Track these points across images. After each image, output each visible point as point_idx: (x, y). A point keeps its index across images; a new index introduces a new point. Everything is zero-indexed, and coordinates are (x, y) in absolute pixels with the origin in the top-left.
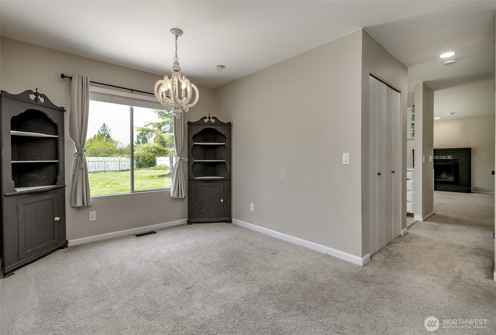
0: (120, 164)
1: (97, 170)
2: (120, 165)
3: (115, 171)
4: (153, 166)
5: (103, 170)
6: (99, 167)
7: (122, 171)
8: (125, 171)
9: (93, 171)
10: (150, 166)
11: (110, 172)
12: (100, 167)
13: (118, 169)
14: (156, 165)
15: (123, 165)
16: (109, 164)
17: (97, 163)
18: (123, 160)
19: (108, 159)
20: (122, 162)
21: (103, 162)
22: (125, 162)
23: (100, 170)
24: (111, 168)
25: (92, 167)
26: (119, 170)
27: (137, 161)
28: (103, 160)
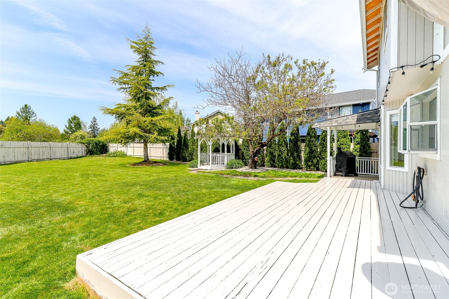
0: (69, 150)
1: (41, 157)
2: (69, 152)
3: (63, 159)
4: (105, 153)
5: (49, 157)
6: (43, 154)
7: (71, 158)
8: (74, 158)
9: (36, 158)
10: (102, 153)
11: (57, 159)
12: (45, 154)
13: (66, 156)
14: (108, 152)
15: (72, 151)
16: (56, 151)
17: (41, 149)
18: (72, 146)
19: (55, 145)
20: (71, 148)
21: (49, 148)
22: (74, 148)
23: (45, 157)
24: (58, 155)
25: (35, 154)
26: (68, 157)
27: (87, 147)
28: (48, 146)
